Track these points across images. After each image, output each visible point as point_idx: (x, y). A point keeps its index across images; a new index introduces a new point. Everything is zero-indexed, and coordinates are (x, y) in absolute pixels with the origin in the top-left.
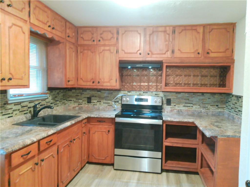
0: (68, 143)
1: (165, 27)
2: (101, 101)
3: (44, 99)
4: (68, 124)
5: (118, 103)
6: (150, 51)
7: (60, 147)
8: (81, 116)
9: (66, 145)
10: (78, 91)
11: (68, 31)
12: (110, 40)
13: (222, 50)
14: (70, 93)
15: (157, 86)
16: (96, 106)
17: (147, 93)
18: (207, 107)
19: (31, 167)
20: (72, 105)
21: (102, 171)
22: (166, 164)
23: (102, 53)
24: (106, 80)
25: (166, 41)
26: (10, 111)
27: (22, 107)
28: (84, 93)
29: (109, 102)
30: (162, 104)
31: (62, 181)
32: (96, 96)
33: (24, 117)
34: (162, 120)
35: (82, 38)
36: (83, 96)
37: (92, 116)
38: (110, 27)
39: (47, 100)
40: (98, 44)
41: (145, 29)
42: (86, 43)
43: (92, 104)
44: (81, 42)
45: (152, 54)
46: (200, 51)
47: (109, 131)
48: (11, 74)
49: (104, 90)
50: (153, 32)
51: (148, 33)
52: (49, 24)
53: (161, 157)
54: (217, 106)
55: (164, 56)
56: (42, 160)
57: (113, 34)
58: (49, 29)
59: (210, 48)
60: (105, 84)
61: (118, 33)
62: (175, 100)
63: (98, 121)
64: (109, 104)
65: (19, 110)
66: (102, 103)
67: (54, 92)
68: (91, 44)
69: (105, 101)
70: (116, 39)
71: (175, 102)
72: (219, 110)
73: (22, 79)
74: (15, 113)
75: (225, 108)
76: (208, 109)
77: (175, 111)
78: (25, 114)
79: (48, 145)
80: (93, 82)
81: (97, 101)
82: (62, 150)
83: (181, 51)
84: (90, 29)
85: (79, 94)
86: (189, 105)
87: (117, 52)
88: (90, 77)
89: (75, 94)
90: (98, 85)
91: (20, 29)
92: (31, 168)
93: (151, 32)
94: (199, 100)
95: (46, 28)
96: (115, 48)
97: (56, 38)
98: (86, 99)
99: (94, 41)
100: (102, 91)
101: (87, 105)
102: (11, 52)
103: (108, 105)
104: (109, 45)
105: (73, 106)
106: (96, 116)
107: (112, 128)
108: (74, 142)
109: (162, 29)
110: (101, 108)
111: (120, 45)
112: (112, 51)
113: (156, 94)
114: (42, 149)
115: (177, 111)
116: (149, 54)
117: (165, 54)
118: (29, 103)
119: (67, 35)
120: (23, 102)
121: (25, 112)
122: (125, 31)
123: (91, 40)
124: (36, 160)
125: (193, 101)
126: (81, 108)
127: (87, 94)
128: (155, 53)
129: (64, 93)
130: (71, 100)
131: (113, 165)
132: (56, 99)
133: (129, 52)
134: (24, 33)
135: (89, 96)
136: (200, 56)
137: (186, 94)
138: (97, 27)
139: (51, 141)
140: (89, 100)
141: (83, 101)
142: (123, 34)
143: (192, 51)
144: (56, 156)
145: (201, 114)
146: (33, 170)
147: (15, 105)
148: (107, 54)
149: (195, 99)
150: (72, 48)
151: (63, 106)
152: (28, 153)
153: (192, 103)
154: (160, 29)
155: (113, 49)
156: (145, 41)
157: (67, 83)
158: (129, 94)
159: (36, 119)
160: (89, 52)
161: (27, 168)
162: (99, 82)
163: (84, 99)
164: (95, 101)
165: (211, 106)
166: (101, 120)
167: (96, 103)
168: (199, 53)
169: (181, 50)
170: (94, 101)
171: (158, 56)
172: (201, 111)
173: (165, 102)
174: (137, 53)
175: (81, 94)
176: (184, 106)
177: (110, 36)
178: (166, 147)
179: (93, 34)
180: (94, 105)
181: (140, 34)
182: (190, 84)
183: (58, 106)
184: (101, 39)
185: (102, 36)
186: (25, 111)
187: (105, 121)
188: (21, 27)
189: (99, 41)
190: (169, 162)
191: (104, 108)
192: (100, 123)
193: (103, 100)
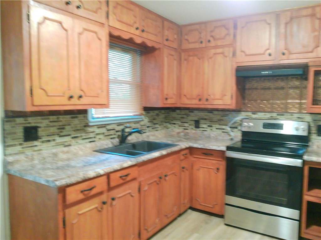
0: (155, 179)
1: (313, 7)
2: (212, 126)
3: (137, 122)
4: (156, 154)
5: (237, 129)
6: (286, 49)
7: (142, 183)
8: (178, 145)
9: (152, 181)
10: (183, 112)
11: (166, 33)
12: (224, 38)
14: (174, 114)
15: (300, 104)
17: (283, 115)
19: (96, 205)
20: (176, 129)
21: (207, 223)
22: (307, 231)
23: (213, 59)
25: (314, 30)
26: (92, 135)
27: (108, 130)
28: (190, 115)
29: (224, 127)
30: (309, 133)
31: (146, 228)
32: (205, 119)
33: (110, 143)
34: (301, 160)
35: (187, 40)
36: (190, 118)
37: (195, 146)
38: (225, 20)
39: (142, 123)
40: (207, 45)
41: (278, 15)
42: (192, 46)
43: (200, 129)
44: (186, 46)
45: (290, 53)
47: (218, 169)
48: (82, 90)
49: (217, 110)
50: (292, 19)
51: (283, 21)
52: (137, 25)
53: (297, 218)
55: (310, 55)
56: (113, 199)
57: (227, 29)
58: (138, 32)
60: (216, 102)
61: (235, 27)
63: (203, 153)
65: (103, 134)
66: (214, 129)
67: (152, 113)
68: (197, 47)
69: (218, 126)
70: (232, 36)
73: (97, 97)
74: (98, 137)
78: (111, 138)
79: (123, 180)
80: (200, 100)
81: (208, 126)
82: (146, 188)
84: (197, 27)
85: (185, 116)
87: (234, 54)
88: (195, 92)
89: (180, 116)
90: (206, 103)
91: (94, 34)
92: (96, 208)
93: (288, 19)
95: (133, 30)
96: (231, 49)
97: (149, 44)
98: (193, 123)
99: (201, 42)
100: (214, 112)
101: (194, 130)
102: (82, 63)
103: (223, 132)
104: (223, 46)
105: (178, 131)
106: (200, 147)
107: (222, 165)
108: (167, 178)
109: (309, 11)
110: (212, 135)
111: (238, 44)
112: (226, 54)
113: (299, 118)
114: (113, 184)
116: (284, 54)
117: (312, 52)
118: (118, 125)
119: (165, 38)
120: (108, 124)
121: (112, 137)
122: (247, 23)
123: (197, 41)
124: (104, 197)
126: (187, 134)
127: (195, 116)
128: (295, 51)
129: (166, 115)
130: (175, 124)
131: (222, 216)
132: (155, 122)
133: (252, 53)
134: (100, 39)
135: (196, 119)
138: (205, 23)
139: (126, 176)
140: (197, 124)
141: (189, 125)
142: (243, 27)
144: (136, 195)
146: (99, 210)
147: (98, 128)
148: (219, 58)
150: (172, 55)
151: (163, 131)
152: (90, 187)
154: (304, 12)
155: (228, 51)
156: (278, 35)
157: (165, 102)
158: (254, 116)
159: (124, 145)
160: (196, 59)
161: (90, 206)
162: (207, 100)
163: (191, 122)
166: (207, 153)
167: (206, 128)
170: (203, 125)
171: (301, 56)
173: (314, 130)
174: (264, 54)
175: (188, 115)
177: (223, 32)
178: (309, 203)
179: (200, 33)
180: (203, 130)
181: (269, 24)
183: (157, 130)
184: (211, 39)
185: (213, 34)
186: (111, 135)
187: (212, 155)
188: (95, 33)
189: (209, 41)
190: (314, 227)
191: (216, 136)
192: (206, 156)
193: (216, 125)
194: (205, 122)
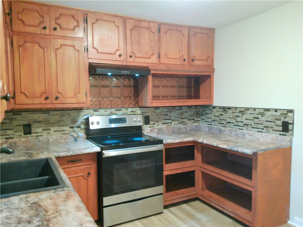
1: (149, 22)
2: (50, 129)
5: (79, 129)
6: (132, 53)
12: (74, 29)
13: (204, 58)
16: (41, 138)
17: (121, 110)
18: (185, 122)
23: (60, 50)
24: (70, 93)
25: (150, 41)
28: (16, 119)
29: (64, 128)
32: (40, 122)
34: (162, 144)
35: (22, 20)
36: (15, 123)
38: (73, 9)
40: (52, 34)
41: (124, 20)
42: (28, 29)
43: (33, 135)
44: (19, 27)
45: (136, 57)
46: (186, 57)
47: (89, 174)
50: (135, 27)
51: (129, 27)
54: (193, 119)
55: (149, 61)
59: (195, 55)
60: (68, 101)
61: (85, 21)
62: (154, 117)
63: (69, 162)
64: (64, 132)
66: (52, 132)
68: (39, 32)
69: (56, 128)
70: (82, 29)
71: (153, 119)
72: (196, 124)
75: (200, 121)
76: (185, 124)
77: (156, 130)
80: (47, 98)
81: (43, 130)
83: (167, 56)
84: (37, 8)
86: (168, 121)
87: (86, 50)
93: (133, 27)
94: (178, 114)
98: (21, 128)
99: (45, 28)
100: (52, 113)
101: (24, 137)
103: (63, 134)
104: (72, 38)
110: (51, 140)
111: (90, 39)
112: (77, 48)
115: (157, 131)
116: (131, 57)
117: (150, 58)
122: (97, 20)
123: (39, 25)
125: (171, 116)
126: (13, 144)
127: (23, 119)
128: (139, 55)
133: (103, 51)
135: (26, 122)
136: (186, 63)
137: (164, 109)
141: (15, 132)
142: (93, 24)
143: (179, 57)
145: (180, 130)
148: (69, 51)
149: (174, 114)
153: (171, 119)
155: (79, 45)
158: (96, 113)
160: (37, 47)
162: (57, 98)
163: (17, 128)
164: (40, 130)
165: (188, 120)
166: (74, 160)
167: (41, 132)
168: (185, 60)
169: (167, 54)
170: (37, 129)
172: (180, 127)
174: (115, 54)
175: (11, 120)
176: (163, 123)
177: (72, 23)
179: (43, 17)
180: (37, 136)
181: (118, 27)
182: (168, 96)
185: (58, 21)
187: (81, 160)
189: (55, 29)
191: (57, 140)
192: (72, 164)
193: (55, 127)
194: (41, 125)
